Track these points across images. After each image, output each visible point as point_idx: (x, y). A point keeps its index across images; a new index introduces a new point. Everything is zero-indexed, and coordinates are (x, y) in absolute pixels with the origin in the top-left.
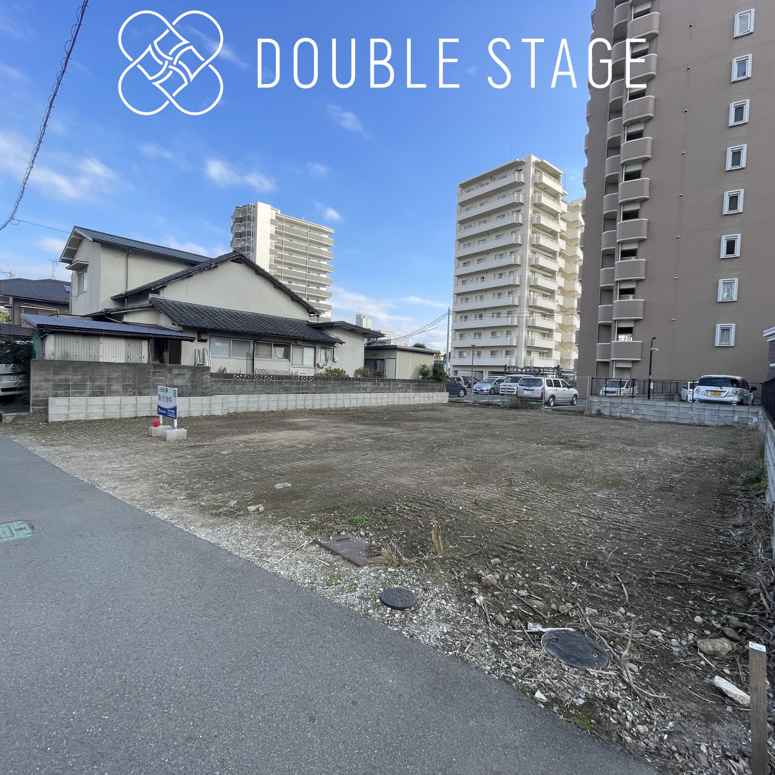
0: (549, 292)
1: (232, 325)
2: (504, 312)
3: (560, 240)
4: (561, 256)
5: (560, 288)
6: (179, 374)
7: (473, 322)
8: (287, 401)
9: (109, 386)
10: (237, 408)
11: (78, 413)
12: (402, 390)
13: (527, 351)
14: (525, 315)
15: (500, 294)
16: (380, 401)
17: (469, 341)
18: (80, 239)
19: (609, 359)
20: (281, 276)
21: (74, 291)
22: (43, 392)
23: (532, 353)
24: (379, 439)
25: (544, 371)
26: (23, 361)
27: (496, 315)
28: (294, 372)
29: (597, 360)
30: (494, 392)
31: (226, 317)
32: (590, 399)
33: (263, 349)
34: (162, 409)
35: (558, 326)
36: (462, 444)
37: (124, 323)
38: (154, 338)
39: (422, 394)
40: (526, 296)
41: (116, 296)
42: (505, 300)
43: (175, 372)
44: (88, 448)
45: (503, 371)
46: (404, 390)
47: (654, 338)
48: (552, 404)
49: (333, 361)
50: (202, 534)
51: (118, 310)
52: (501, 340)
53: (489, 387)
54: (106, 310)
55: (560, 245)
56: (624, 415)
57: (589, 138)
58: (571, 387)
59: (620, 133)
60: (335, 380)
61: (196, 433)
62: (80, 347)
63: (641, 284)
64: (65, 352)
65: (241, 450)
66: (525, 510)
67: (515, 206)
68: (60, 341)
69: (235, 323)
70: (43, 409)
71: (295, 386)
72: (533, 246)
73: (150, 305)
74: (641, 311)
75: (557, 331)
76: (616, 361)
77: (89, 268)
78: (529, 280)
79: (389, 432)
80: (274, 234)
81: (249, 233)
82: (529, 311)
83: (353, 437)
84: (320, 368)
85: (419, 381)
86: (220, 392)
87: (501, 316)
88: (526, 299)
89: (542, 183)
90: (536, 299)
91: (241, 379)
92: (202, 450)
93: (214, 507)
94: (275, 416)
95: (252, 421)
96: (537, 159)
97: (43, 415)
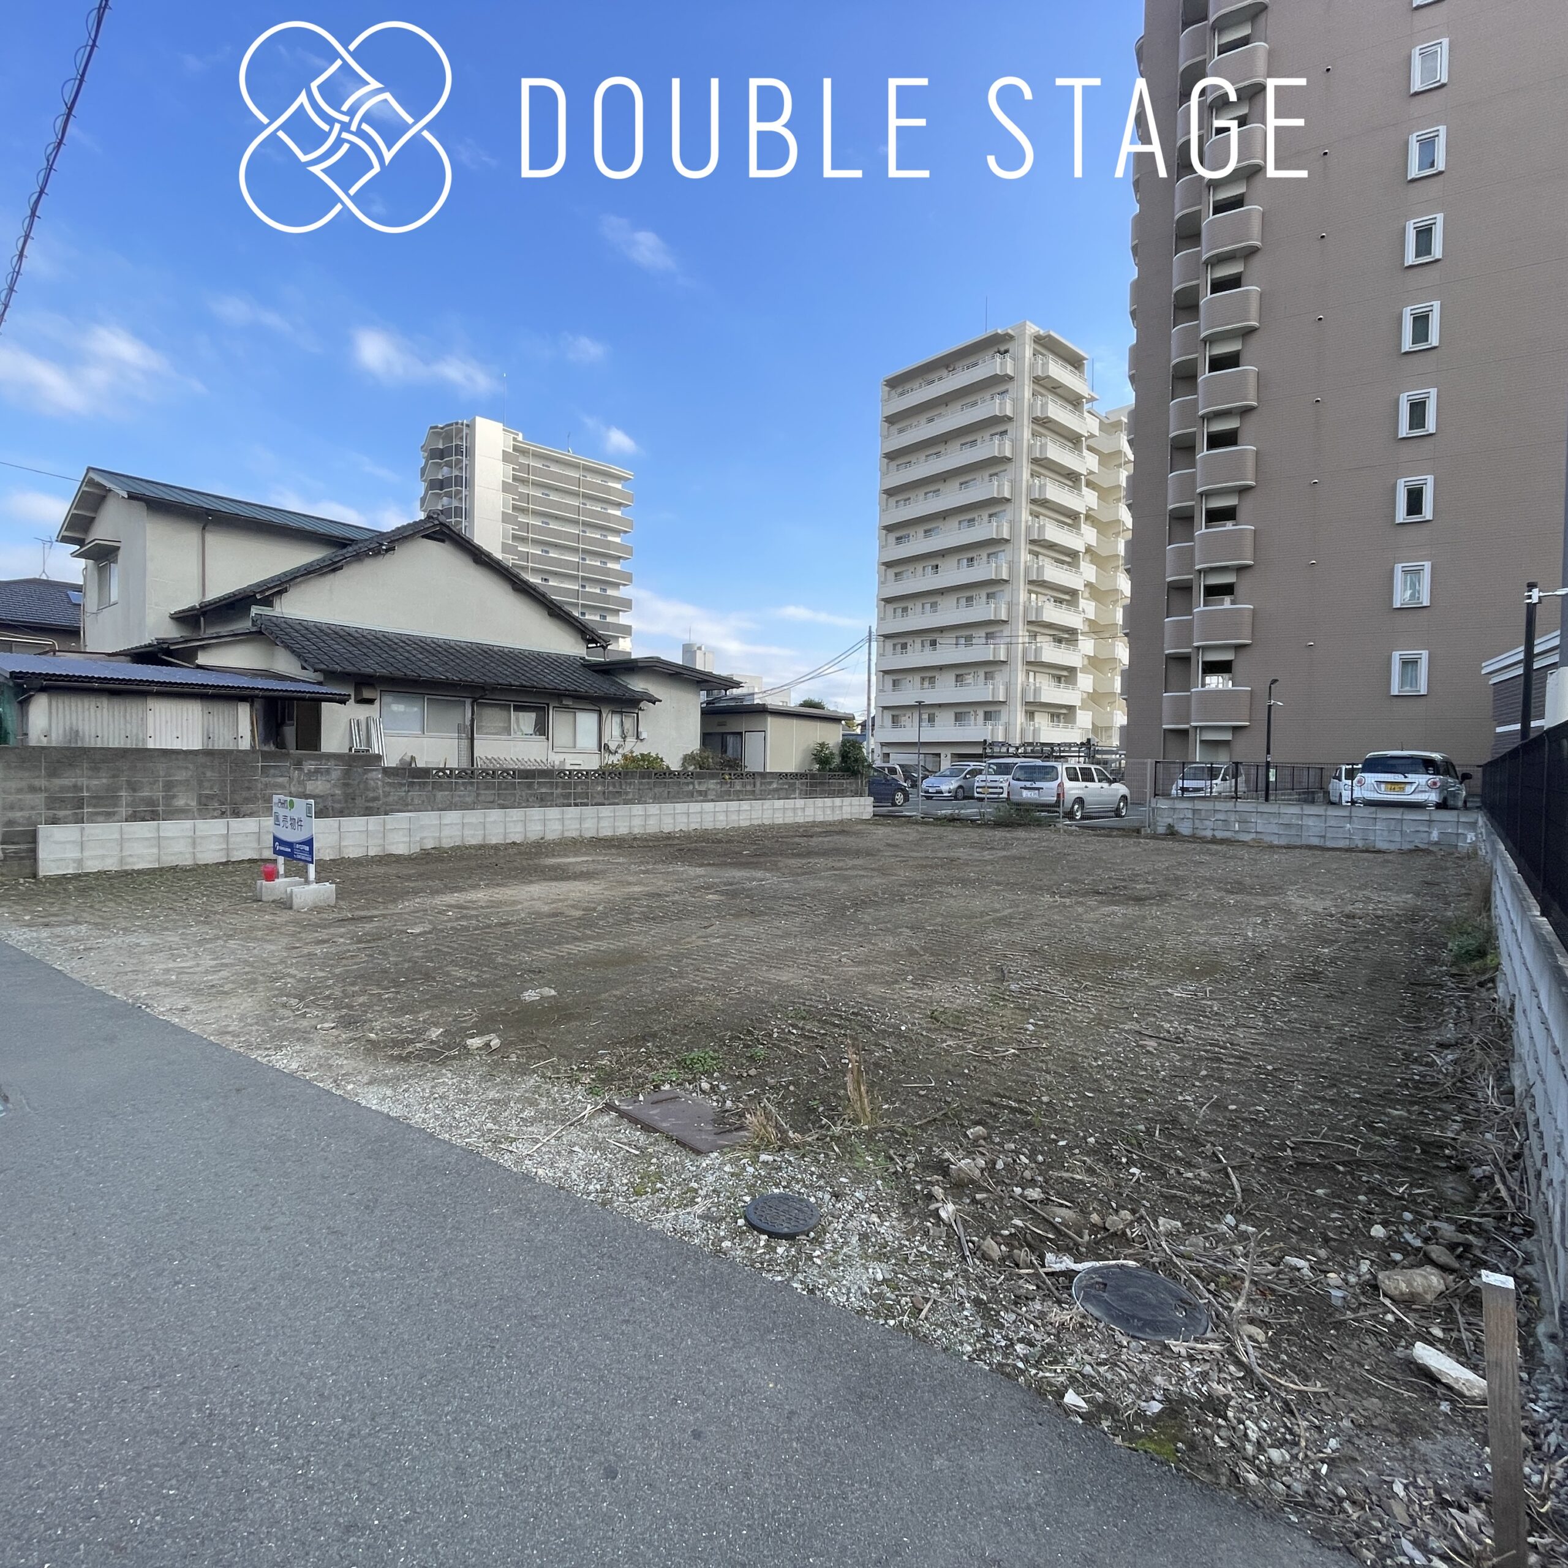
0: (1066, 593)
1: (427, 668)
2: (979, 634)
3: (1085, 490)
4: (1088, 522)
5: (1088, 585)
6: (317, 771)
7: (918, 656)
8: (544, 821)
9: (169, 798)
10: (439, 838)
11: (103, 857)
12: (779, 794)
13: (1026, 712)
14: (1020, 640)
15: (969, 599)
16: (734, 817)
17: (911, 693)
18: (102, 493)
19: (1188, 723)
20: (527, 567)
21: (91, 602)
22: (26, 813)
23: (1036, 714)
24: (734, 894)
25: (1060, 751)
27: (962, 641)
28: (557, 763)
29: (1164, 727)
30: (964, 794)
31: (414, 652)
32: (1153, 805)
33: (492, 717)
34: (283, 843)
35: (1086, 662)
36: (903, 900)
37: (199, 667)
38: (262, 697)
39: (819, 802)
40: (1021, 601)
41: (180, 612)
42: (981, 611)
43: (309, 766)
44: (125, 929)
45: (980, 752)
46: (783, 794)
47: (1274, 681)
48: (1079, 814)
49: (638, 737)
50: (372, 1099)
51: (186, 641)
52: (976, 690)
53: (953, 784)
54: (161, 642)
55: (1085, 500)
56: (1219, 835)
57: (1138, 288)
58: (1115, 781)
59: (1198, 278)
60: (642, 776)
61: (356, 892)
62: (105, 719)
63: (1247, 577)
64: (71, 728)
65: (449, 925)
66: (1031, 1027)
67: (997, 424)
68: (60, 707)
69: (433, 665)
70: (26, 851)
71: (559, 791)
72: (1034, 501)
73: (254, 629)
74: (1247, 630)
75: (1084, 670)
76: (1201, 728)
77: (121, 555)
78: (1027, 569)
79: (754, 879)
80: (510, 481)
81: (458, 481)
82: (1028, 631)
83: (682, 892)
84: (610, 752)
85: (813, 776)
86: (404, 806)
87: (974, 641)
88: (1021, 608)
89: (1048, 377)
90: (1042, 607)
91: (447, 780)
92: (368, 927)
93: (396, 1043)
94: (520, 853)
95: (473, 863)
96: (1037, 329)
97: (27, 862)
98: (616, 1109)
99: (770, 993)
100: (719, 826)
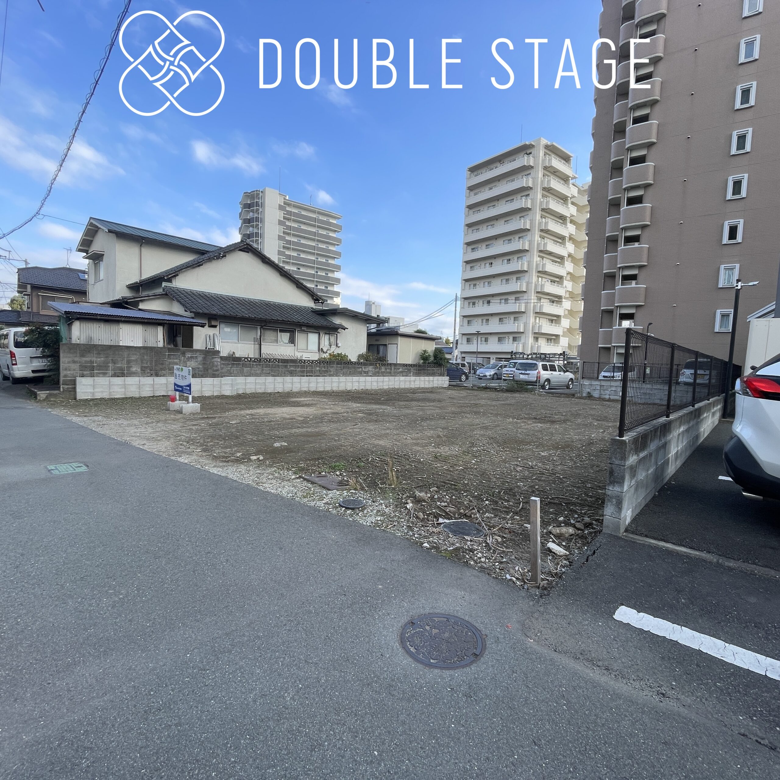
0: (558, 278)
1: (240, 312)
2: (512, 298)
3: (569, 225)
4: (571, 241)
5: (569, 273)
6: (192, 357)
7: (481, 309)
8: (292, 383)
9: (129, 368)
10: (245, 389)
11: (102, 392)
12: (402, 374)
13: (534, 337)
14: (532, 301)
15: (507, 280)
16: (381, 384)
17: (477, 327)
18: (96, 229)
19: (611, 344)
20: (290, 262)
21: (91, 280)
22: (72, 372)
23: (539, 339)
24: (370, 414)
25: (550, 358)
26: (51, 345)
27: (503, 301)
28: (299, 357)
29: (599, 346)
30: (497, 377)
31: (235, 304)
32: (581, 383)
33: (269, 335)
34: (178, 386)
35: (567, 312)
36: (444, 418)
37: (140, 310)
38: (168, 324)
39: (422, 378)
40: (534, 281)
41: (131, 284)
42: (513, 286)
43: (188, 355)
44: (116, 419)
45: (510, 357)
46: (404, 374)
47: (650, 324)
48: (547, 387)
49: (337, 346)
51: (134, 298)
52: (509, 326)
53: (492, 372)
54: (124, 298)
55: (569, 230)
56: (612, 397)
57: (597, 121)
58: (567, 371)
59: (626, 117)
60: (338, 364)
61: (209, 409)
62: (102, 333)
63: (644, 271)
64: (89, 336)
65: (247, 421)
67: (524, 191)
68: (84, 327)
69: (243, 310)
70: (72, 388)
71: (299, 369)
72: (542, 231)
73: (164, 293)
74: (642, 297)
75: (565, 317)
76: (617, 346)
77: (105, 257)
78: (537, 265)
79: (381, 409)
80: (282, 219)
81: (257, 219)
82: (536, 296)
83: (348, 413)
84: (324, 352)
85: (420, 366)
86: (230, 374)
87: (509, 302)
88: (533, 285)
89: (552, 167)
90: (544, 285)
91: (248, 363)
92: (214, 421)
93: (224, 457)
94: (280, 396)
95: (259, 399)
96: (547, 141)
97: (72, 393)
98: (303, 478)
99: (373, 447)
100: (373, 388)
